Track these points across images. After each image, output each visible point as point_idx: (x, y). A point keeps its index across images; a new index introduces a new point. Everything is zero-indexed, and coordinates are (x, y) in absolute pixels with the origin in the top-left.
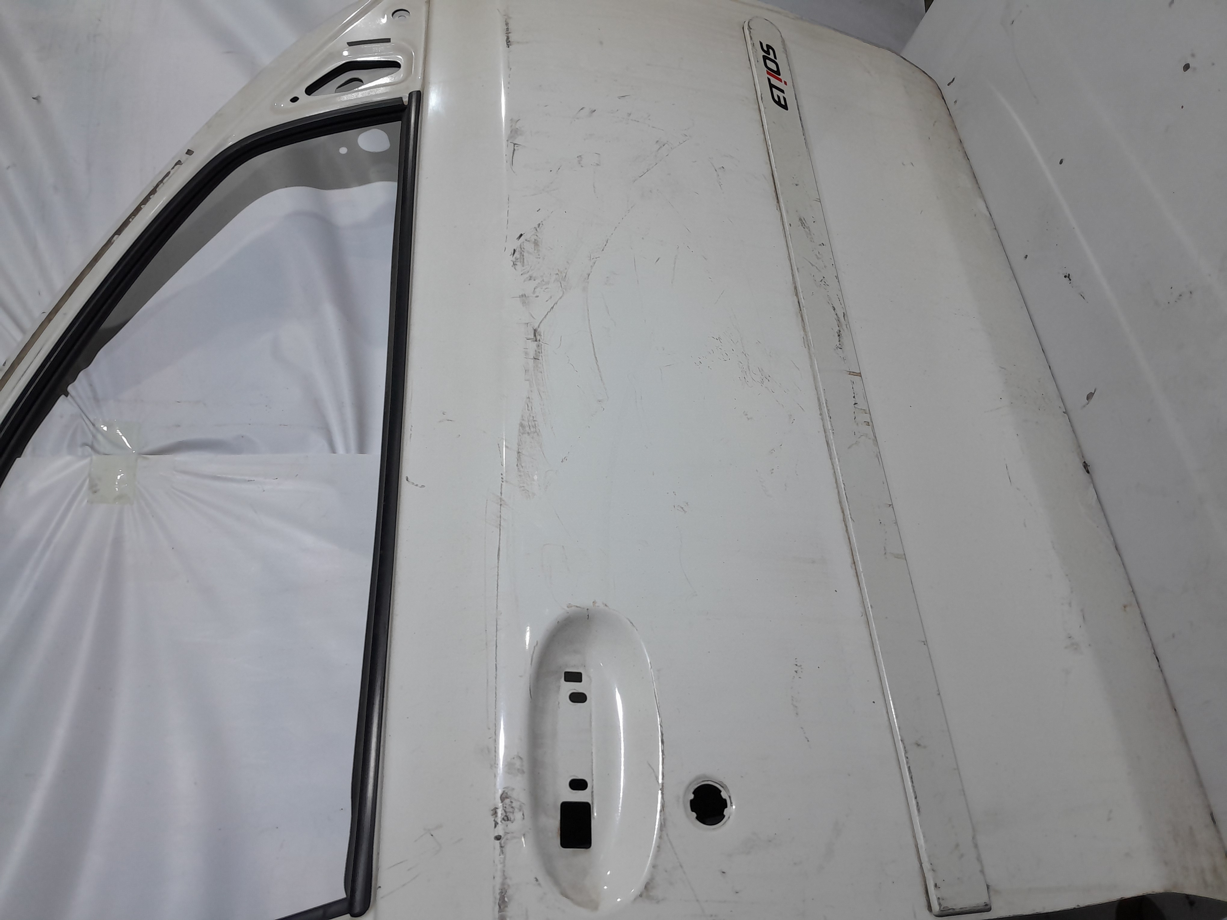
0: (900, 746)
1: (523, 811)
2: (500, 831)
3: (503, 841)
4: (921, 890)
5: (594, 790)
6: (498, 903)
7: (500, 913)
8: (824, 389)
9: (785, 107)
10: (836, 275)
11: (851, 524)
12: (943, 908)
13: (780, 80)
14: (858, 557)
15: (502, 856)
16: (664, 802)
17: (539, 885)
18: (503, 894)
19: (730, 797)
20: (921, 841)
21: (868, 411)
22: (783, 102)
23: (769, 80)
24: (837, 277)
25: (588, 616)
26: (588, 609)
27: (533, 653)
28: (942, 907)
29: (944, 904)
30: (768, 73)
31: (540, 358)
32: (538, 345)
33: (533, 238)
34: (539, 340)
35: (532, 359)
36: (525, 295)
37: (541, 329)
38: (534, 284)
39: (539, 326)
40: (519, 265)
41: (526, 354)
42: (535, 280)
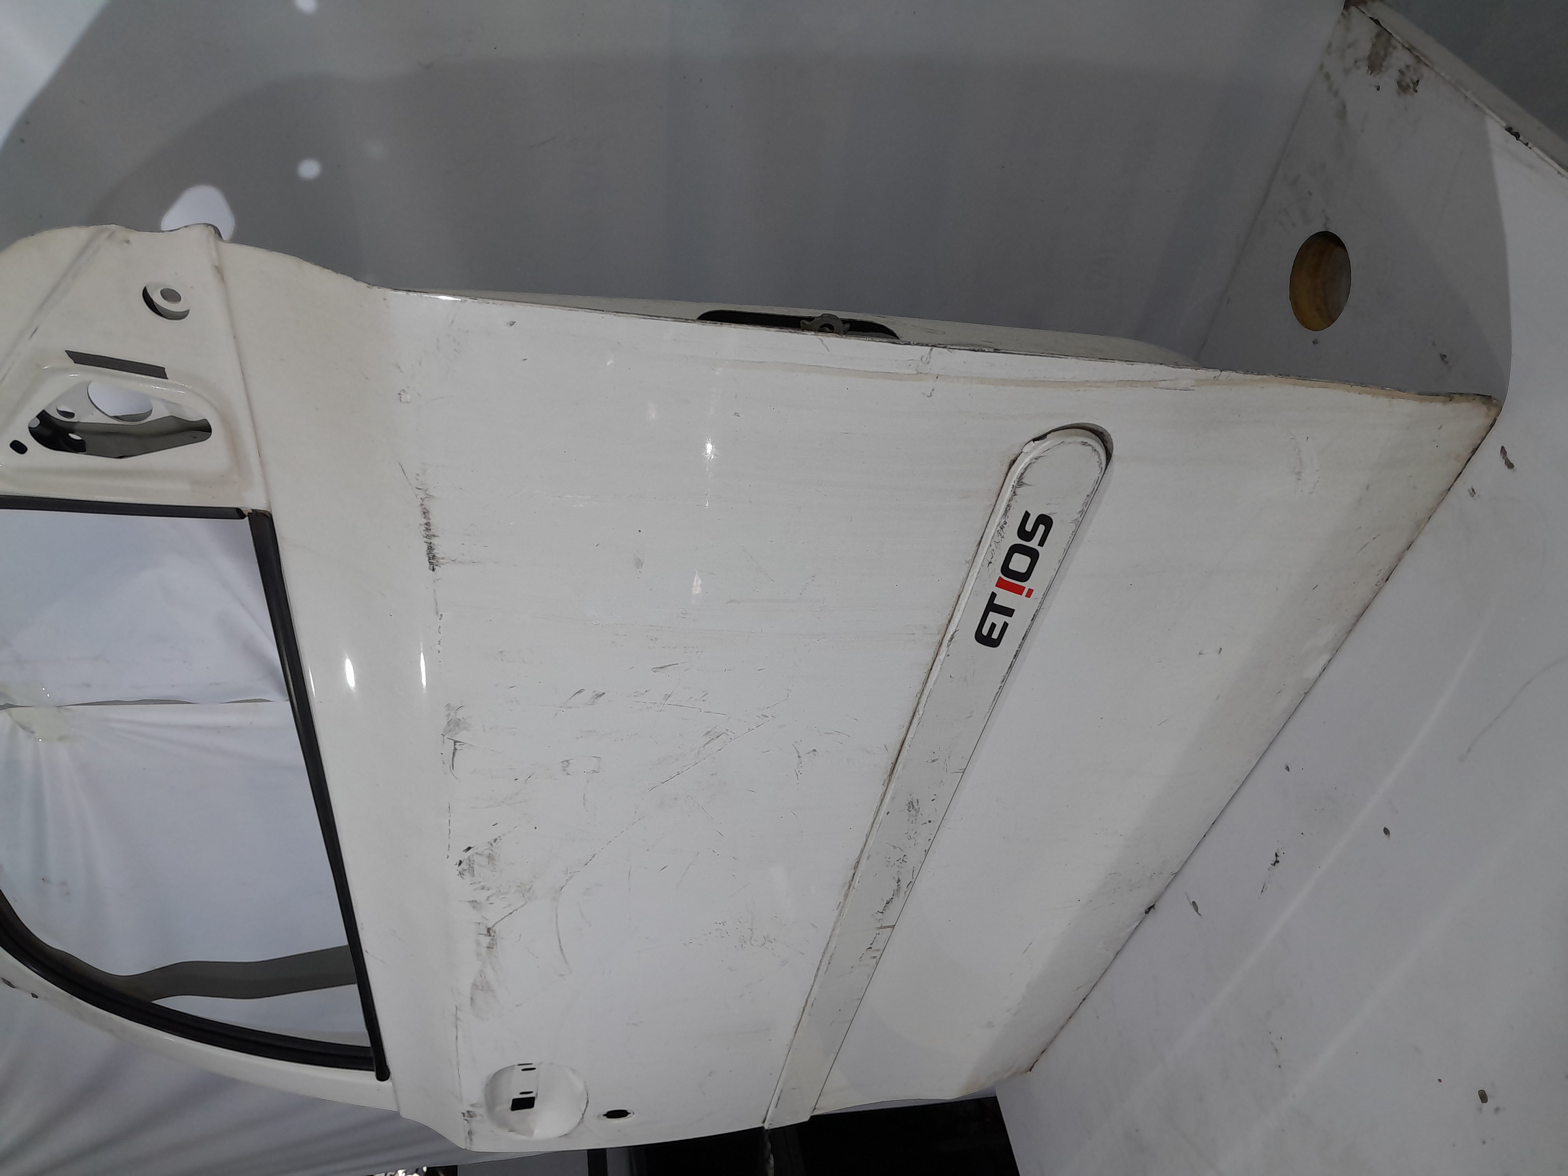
10: (927, 850)
13: (1020, 590)
21: (882, 949)
30: (1000, 582)
31: (495, 948)
32: (493, 939)
33: (487, 852)
34: (494, 936)
35: (485, 948)
36: (476, 901)
37: (497, 928)
38: (488, 893)
39: (493, 926)
40: (467, 875)
41: (478, 944)
42: (488, 890)
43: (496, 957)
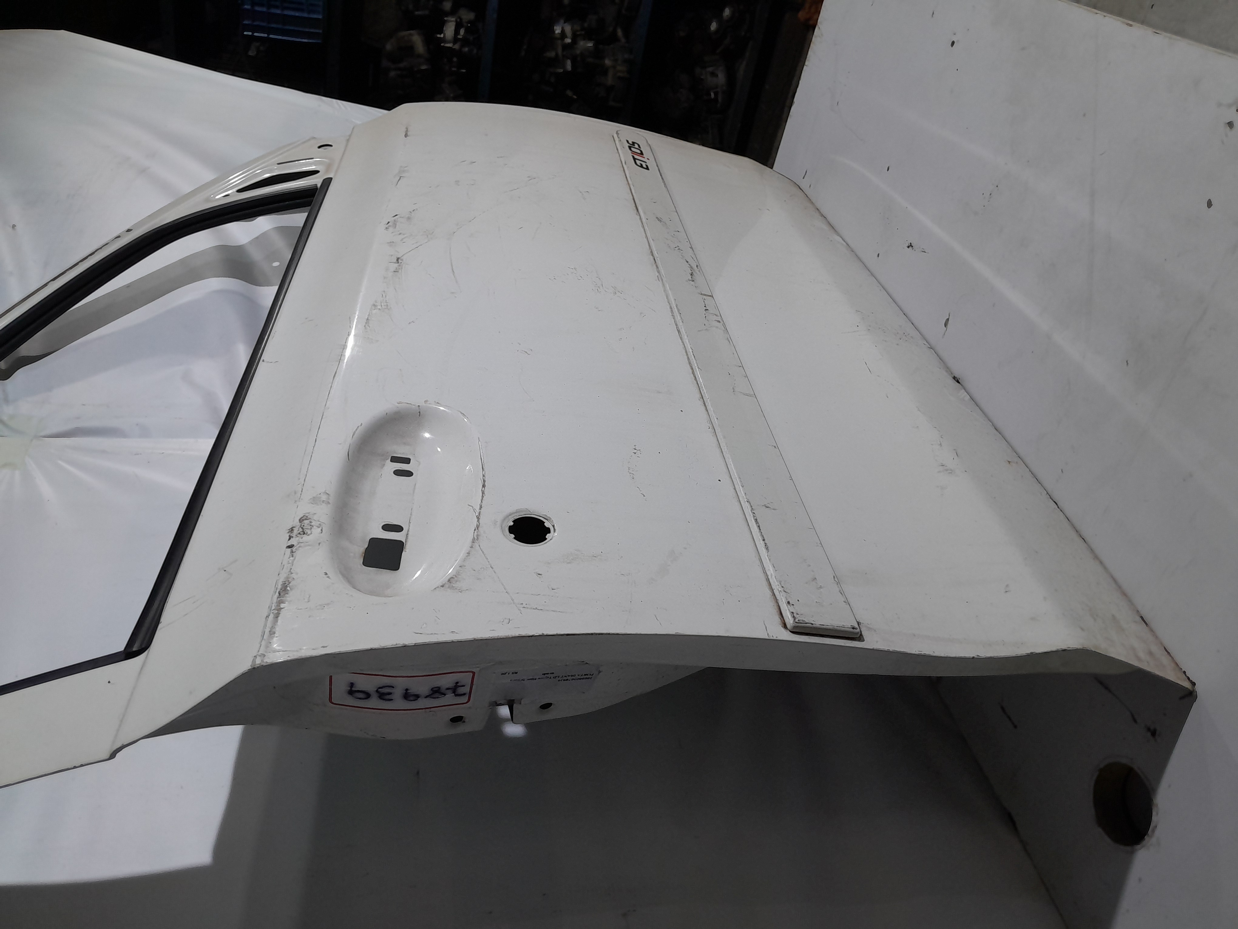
0: (746, 506)
1: (322, 528)
2: (293, 541)
3: (294, 549)
4: (775, 611)
5: (410, 533)
6: (279, 591)
7: (279, 599)
8: (675, 299)
9: (647, 168)
10: (691, 246)
11: (698, 373)
12: (799, 621)
13: (644, 157)
14: (704, 391)
15: (291, 558)
16: (479, 524)
17: (328, 577)
18: (286, 585)
19: (553, 526)
20: (770, 571)
21: (719, 315)
22: (645, 166)
23: (633, 157)
24: (691, 248)
25: (420, 412)
26: (419, 406)
27: (356, 430)
28: (797, 620)
29: (798, 618)
30: (632, 153)
31: (400, 271)
32: (399, 265)
33: (407, 216)
34: (401, 263)
35: (392, 272)
36: (393, 242)
37: (404, 258)
38: (402, 237)
39: (402, 256)
40: (391, 229)
41: (387, 269)
42: (404, 235)
43: (399, 278)
